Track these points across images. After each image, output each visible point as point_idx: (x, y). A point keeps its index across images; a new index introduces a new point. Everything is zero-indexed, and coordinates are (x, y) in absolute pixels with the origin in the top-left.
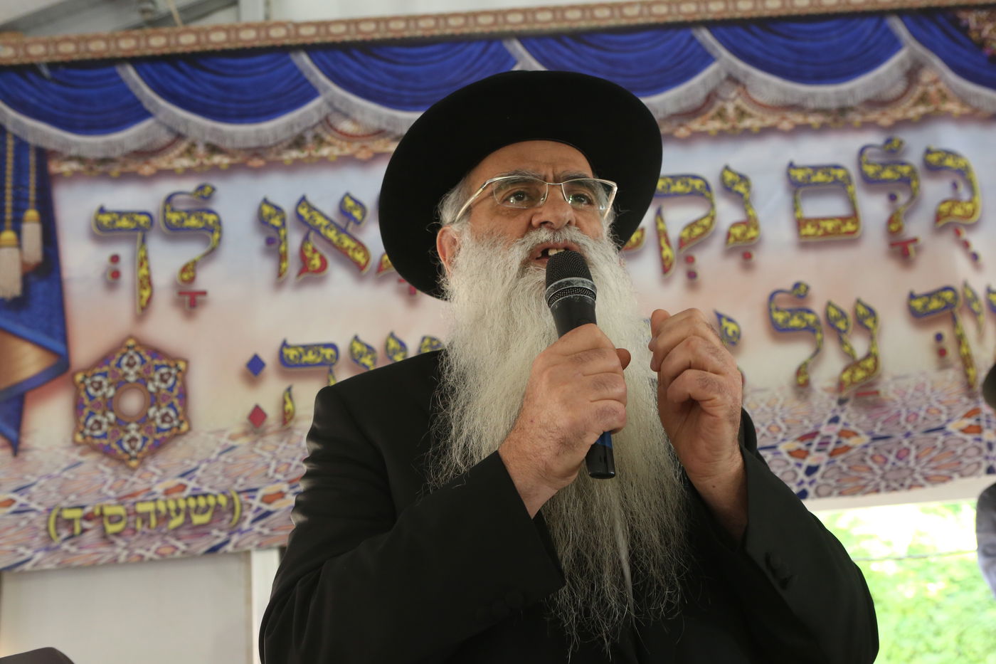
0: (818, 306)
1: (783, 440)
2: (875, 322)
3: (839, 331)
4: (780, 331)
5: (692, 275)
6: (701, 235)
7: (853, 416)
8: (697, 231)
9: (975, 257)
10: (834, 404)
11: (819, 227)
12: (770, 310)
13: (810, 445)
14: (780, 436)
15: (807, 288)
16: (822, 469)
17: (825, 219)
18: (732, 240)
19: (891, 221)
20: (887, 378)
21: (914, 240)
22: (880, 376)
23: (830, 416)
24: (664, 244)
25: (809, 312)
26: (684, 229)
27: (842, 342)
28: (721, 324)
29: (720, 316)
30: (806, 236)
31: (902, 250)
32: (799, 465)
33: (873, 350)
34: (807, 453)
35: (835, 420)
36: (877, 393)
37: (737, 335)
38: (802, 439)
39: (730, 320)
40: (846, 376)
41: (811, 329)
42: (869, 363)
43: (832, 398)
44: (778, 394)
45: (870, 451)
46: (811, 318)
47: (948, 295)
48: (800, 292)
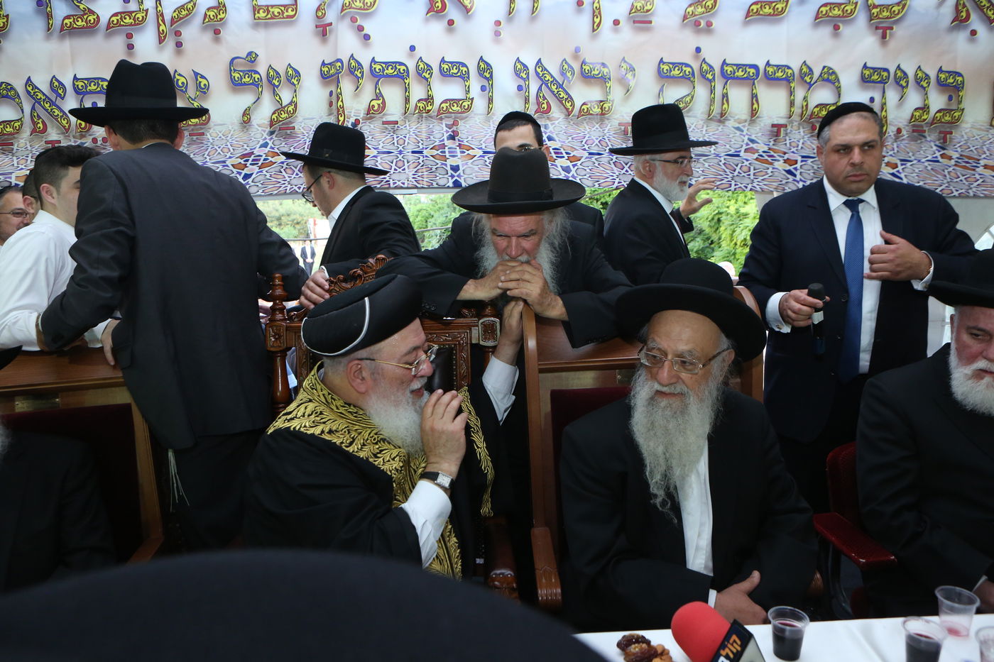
0: (262, 69)
1: (230, 157)
2: (299, 81)
3: (274, 85)
4: (236, 85)
5: (179, 45)
6: (187, 15)
7: (277, 142)
8: (184, 13)
9: (367, 37)
10: (265, 135)
11: (269, 12)
12: (231, 70)
13: (247, 161)
14: (229, 155)
15: (257, 55)
16: (254, 176)
17: (272, 6)
18: (207, 20)
19: (318, 9)
20: (300, 119)
21: (330, 24)
22: (296, 116)
23: (261, 142)
24: (160, 21)
25: (257, 72)
26: (175, 11)
27: (275, 94)
28: (197, 80)
29: (196, 74)
30: (259, 18)
31: (323, 30)
32: (240, 174)
33: (295, 99)
34: (245, 166)
35: (265, 145)
36: (294, 128)
37: (207, 87)
38: (243, 156)
39: (203, 77)
40: (274, 116)
41: (256, 84)
42: (291, 108)
43: (264, 131)
44: (230, 128)
45: (285, 165)
46: (257, 76)
47: (339, 64)
48: (252, 57)
